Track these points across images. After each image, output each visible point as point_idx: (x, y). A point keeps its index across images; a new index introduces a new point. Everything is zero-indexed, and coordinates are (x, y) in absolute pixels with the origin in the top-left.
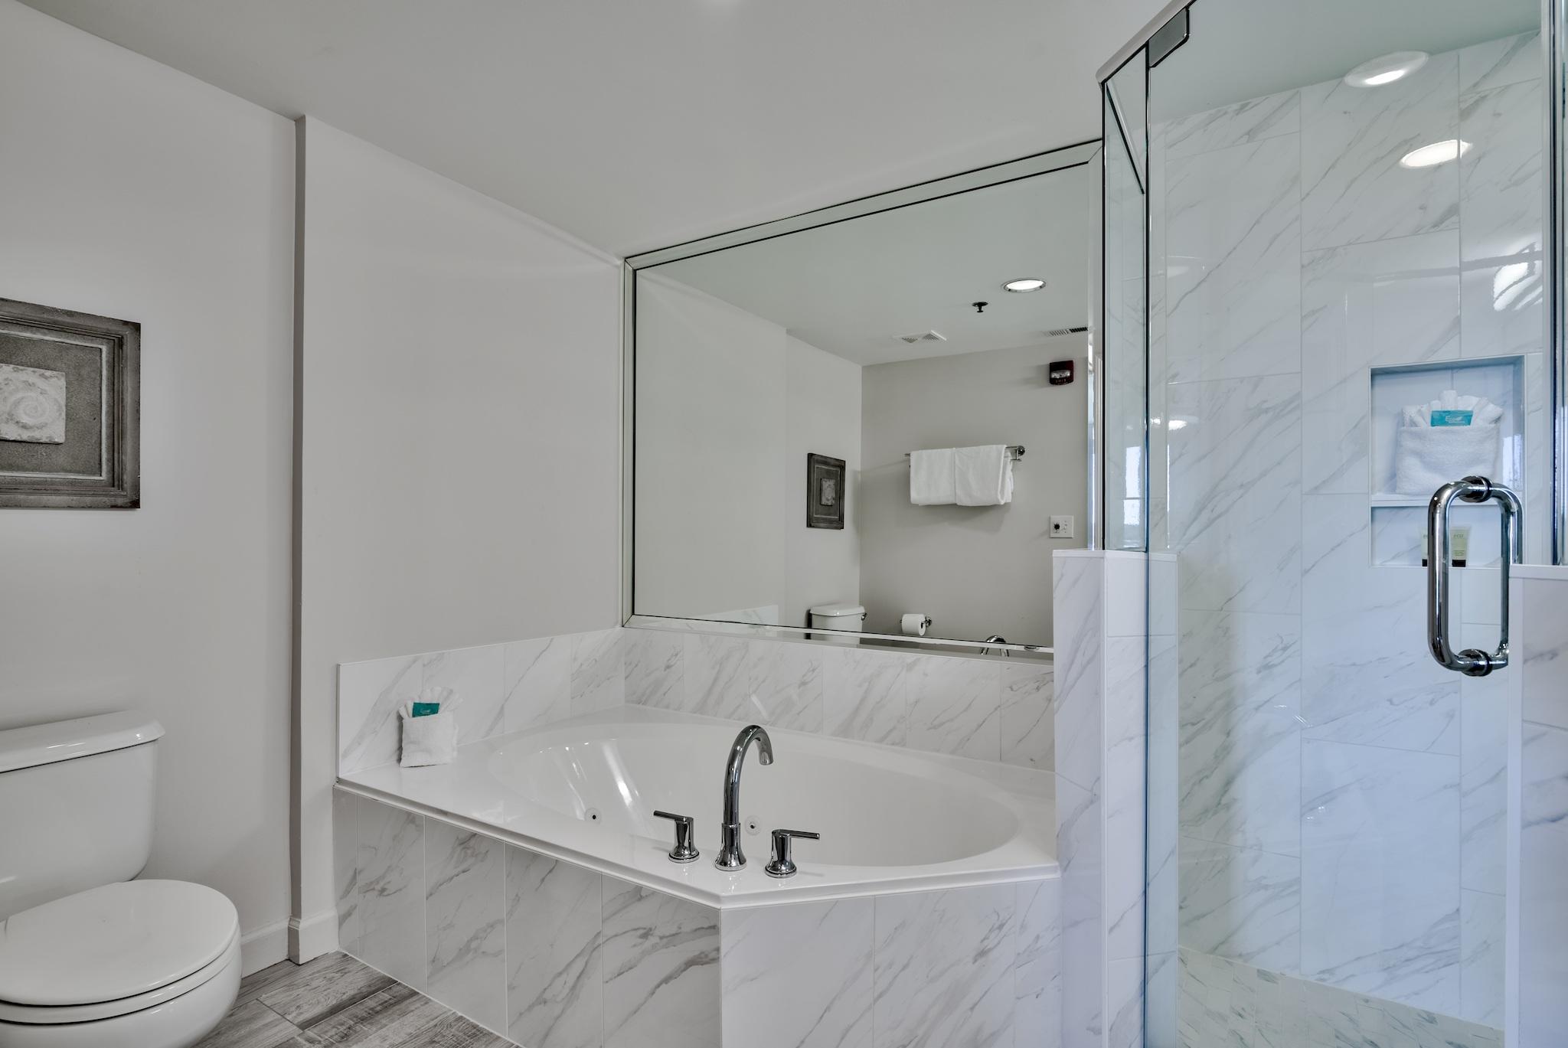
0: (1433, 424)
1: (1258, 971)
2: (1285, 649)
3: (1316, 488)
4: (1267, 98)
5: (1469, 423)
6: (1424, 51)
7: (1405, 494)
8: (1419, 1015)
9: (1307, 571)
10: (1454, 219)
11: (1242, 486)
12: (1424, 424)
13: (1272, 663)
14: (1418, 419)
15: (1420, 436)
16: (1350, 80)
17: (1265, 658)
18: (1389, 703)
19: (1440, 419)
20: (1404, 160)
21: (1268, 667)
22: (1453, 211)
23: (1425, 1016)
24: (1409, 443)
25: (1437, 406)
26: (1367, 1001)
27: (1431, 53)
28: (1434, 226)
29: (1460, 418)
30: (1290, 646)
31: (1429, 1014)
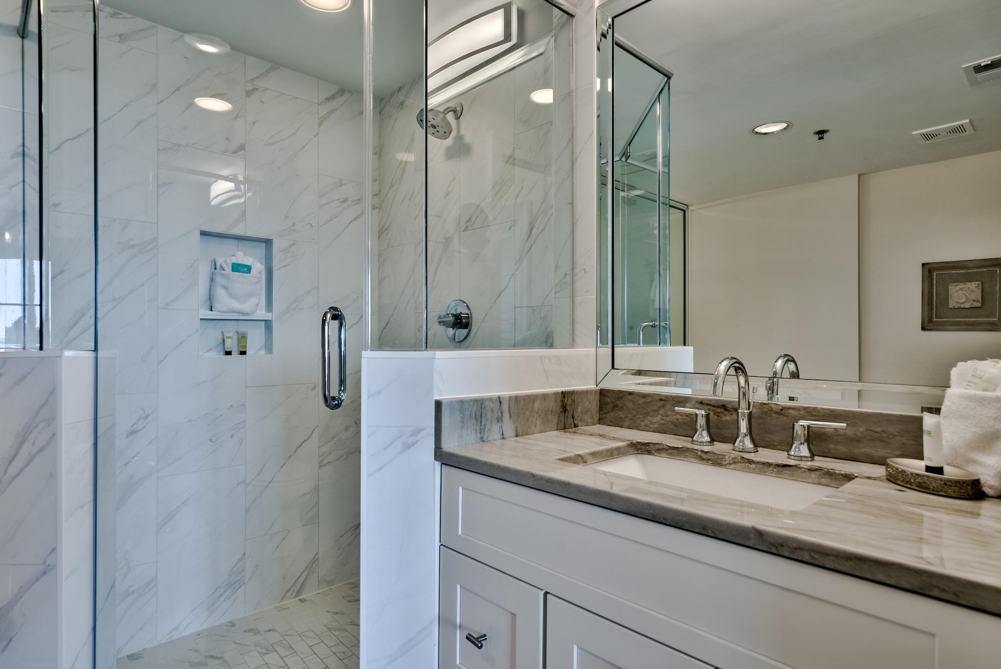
0: (233, 271)
1: (128, 656)
2: (146, 417)
3: (167, 305)
4: (134, 18)
5: (249, 272)
6: (229, 44)
7: (218, 311)
8: (227, 626)
9: (161, 361)
10: (242, 152)
11: (114, 300)
12: (228, 270)
13: (137, 429)
14: (225, 266)
15: (226, 277)
16: (188, 38)
17: (132, 426)
18: (210, 441)
19: (237, 268)
20: (196, 100)
21: (133, 432)
22: (242, 148)
23: (229, 624)
24: (219, 280)
25: (234, 260)
26: (199, 635)
27: (232, 48)
28: (233, 153)
29: (246, 269)
30: (150, 414)
31: (230, 622)
